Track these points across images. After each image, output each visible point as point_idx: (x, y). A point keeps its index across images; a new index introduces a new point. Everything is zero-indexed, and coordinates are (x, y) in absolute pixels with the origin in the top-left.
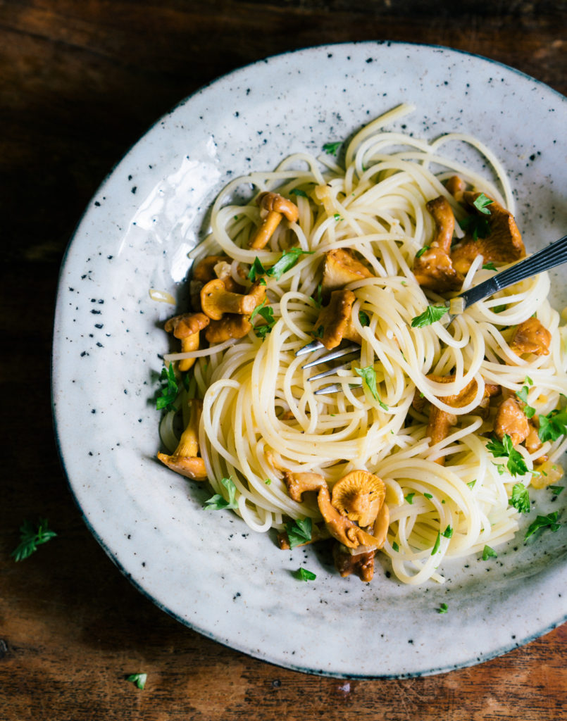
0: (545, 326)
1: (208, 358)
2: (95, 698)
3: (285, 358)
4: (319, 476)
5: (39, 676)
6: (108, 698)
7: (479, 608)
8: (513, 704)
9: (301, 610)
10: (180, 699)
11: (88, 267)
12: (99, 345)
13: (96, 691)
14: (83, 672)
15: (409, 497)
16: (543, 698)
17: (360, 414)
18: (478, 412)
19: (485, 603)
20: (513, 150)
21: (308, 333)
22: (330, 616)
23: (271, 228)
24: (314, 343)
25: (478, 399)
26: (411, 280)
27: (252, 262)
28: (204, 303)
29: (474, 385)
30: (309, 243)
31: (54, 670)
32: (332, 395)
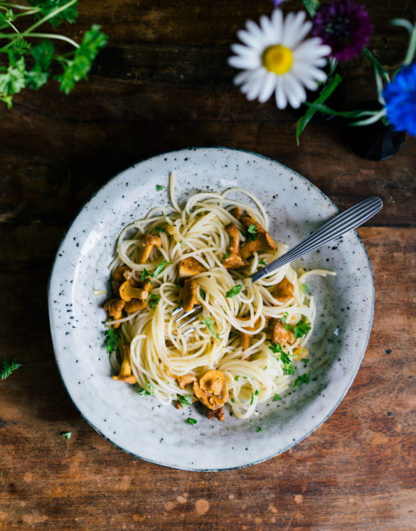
0: (291, 282)
1: (128, 322)
3: (167, 317)
4: (192, 375)
7: (276, 428)
9: (193, 441)
11: (62, 288)
12: (74, 327)
15: (236, 378)
17: (207, 341)
18: (264, 330)
19: (279, 425)
20: (264, 194)
21: (174, 302)
22: (207, 442)
23: (149, 252)
24: (179, 307)
25: (263, 325)
26: (222, 268)
27: (142, 270)
28: (121, 295)
29: (260, 319)
30: (170, 257)
32: (193, 333)
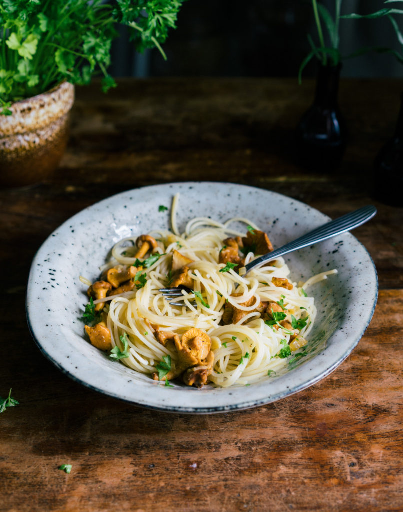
2: (39, 480)
5: (4, 471)
6: (47, 480)
8: (295, 468)
10: (93, 477)
11: (48, 257)
12: (52, 287)
13: (39, 476)
14: (32, 468)
16: (312, 464)
27: (134, 262)
28: (109, 279)
31: (14, 468)
